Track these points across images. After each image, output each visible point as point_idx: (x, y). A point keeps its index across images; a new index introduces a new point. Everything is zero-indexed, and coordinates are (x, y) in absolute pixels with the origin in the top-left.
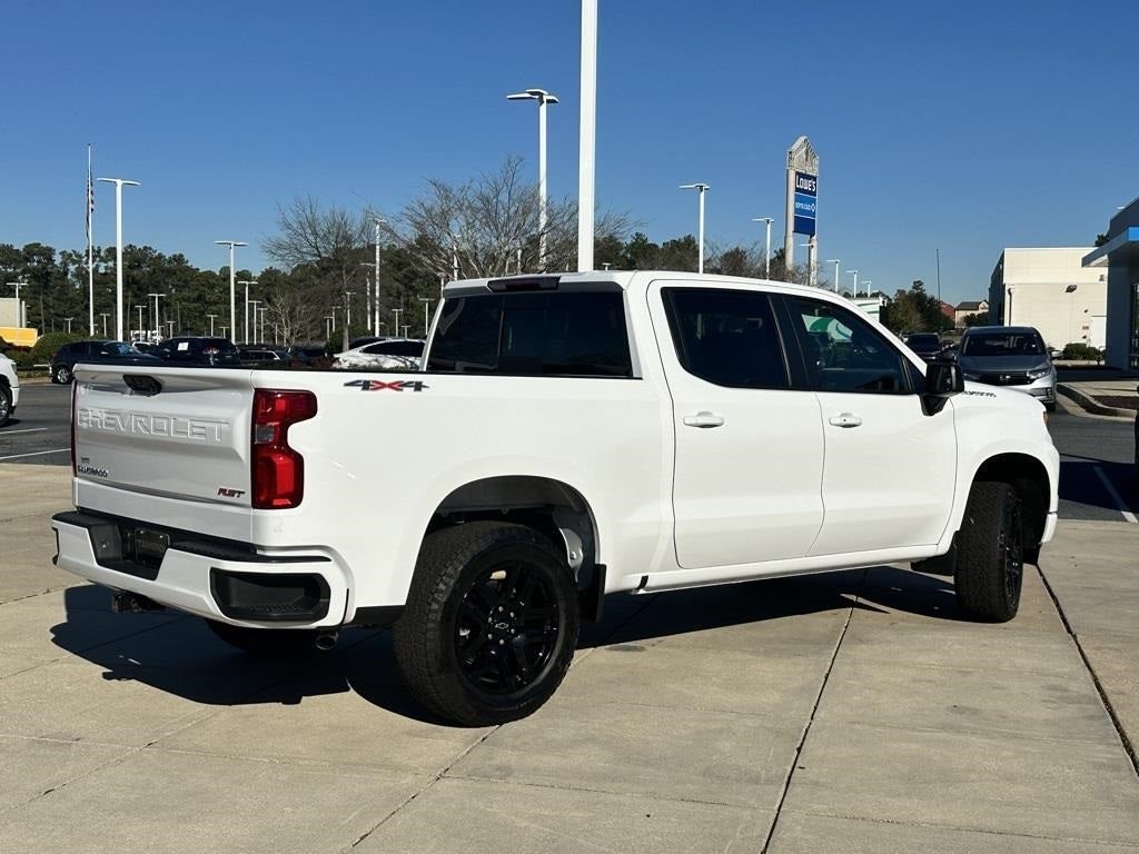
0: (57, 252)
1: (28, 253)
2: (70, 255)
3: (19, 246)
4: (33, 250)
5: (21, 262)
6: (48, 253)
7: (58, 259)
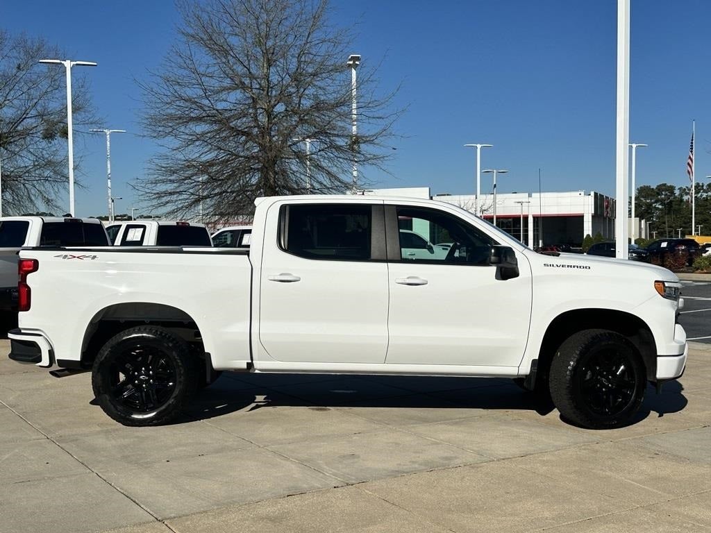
0: (677, 188)
1: (659, 190)
2: (685, 189)
3: (654, 186)
4: (662, 188)
5: (654, 196)
6: (671, 189)
7: (677, 192)
